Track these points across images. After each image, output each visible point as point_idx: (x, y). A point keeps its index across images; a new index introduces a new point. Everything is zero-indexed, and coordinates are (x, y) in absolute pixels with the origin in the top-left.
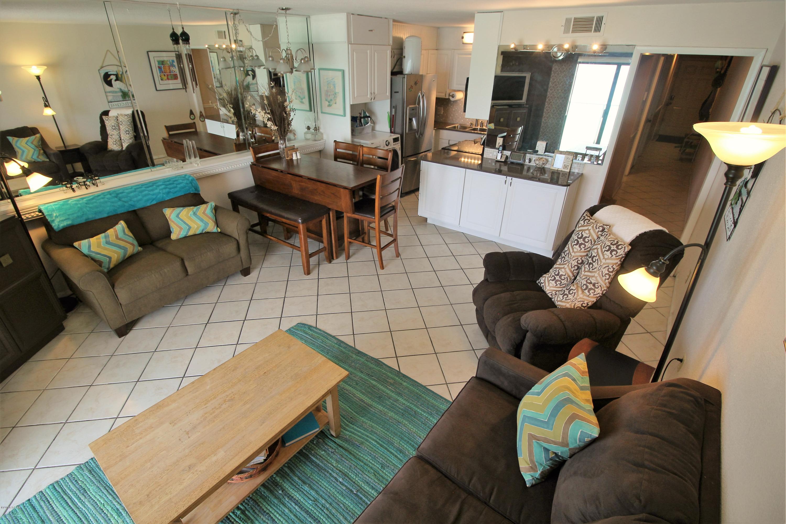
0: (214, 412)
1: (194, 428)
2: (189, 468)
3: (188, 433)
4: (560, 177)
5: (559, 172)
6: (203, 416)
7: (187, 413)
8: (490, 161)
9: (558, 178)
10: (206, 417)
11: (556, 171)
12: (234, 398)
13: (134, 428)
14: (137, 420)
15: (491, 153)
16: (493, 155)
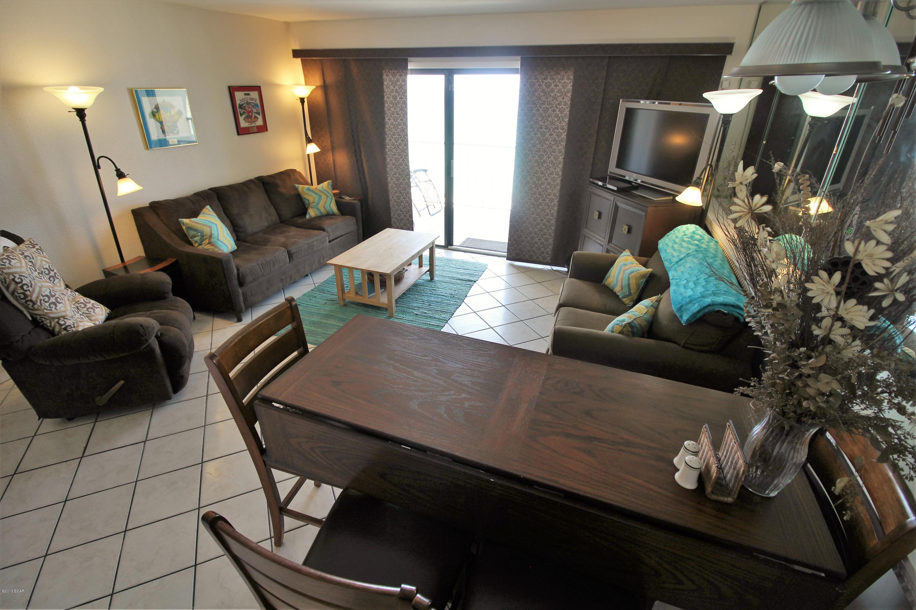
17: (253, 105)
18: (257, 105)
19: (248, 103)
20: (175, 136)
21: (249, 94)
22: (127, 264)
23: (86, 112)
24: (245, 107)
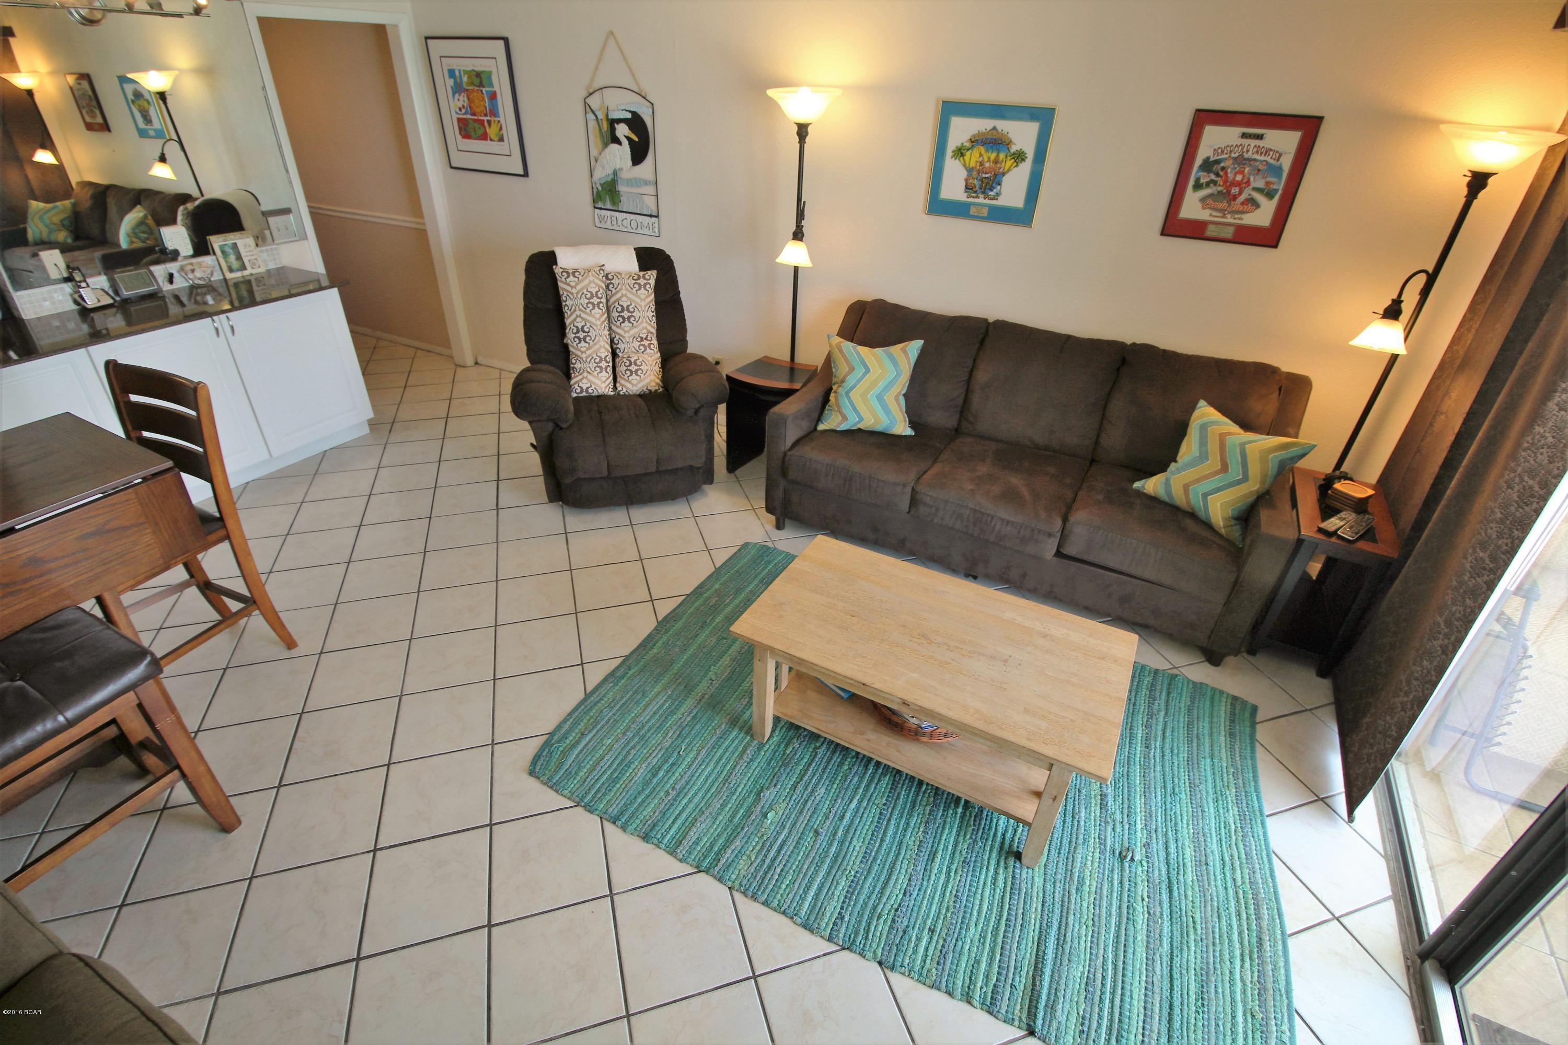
0: (956, 647)
1: (993, 658)
2: (1046, 636)
3: (1006, 661)
4: (255, 288)
5: (248, 278)
6: (970, 657)
7: (976, 679)
8: (56, 323)
9: (251, 292)
10: (969, 652)
11: (242, 279)
12: (919, 635)
13: (1042, 733)
14: (1028, 739)
15: (45, 300)
16: (53, 303)
17: (1261, 167)
18: (1278, 171)
19: (1241, 161)
20: (987, 201)
21: (1260, 137)
22: (796, 366)
23: (810, 129)
24: (1223, 169)
